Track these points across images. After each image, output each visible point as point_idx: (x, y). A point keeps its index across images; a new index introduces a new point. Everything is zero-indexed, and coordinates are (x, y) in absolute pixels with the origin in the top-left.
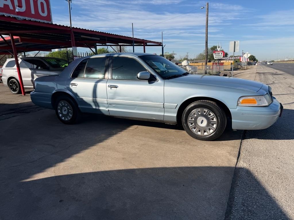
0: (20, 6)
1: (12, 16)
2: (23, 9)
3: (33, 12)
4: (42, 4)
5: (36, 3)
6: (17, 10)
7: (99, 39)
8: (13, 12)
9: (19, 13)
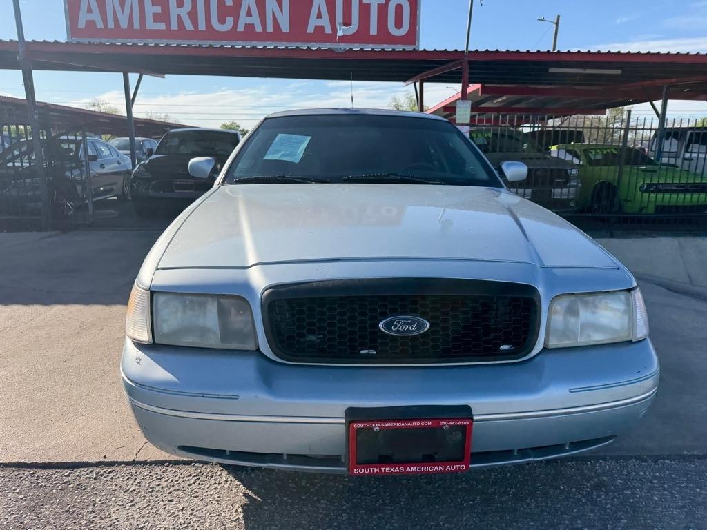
0: (347, 23)
1: (325, 46)
2: (354, 28)
3: (373, 30)
4: (399, 8)
5: (383, 9)
6: (340, 33)
7: (619, 72)
8: (332, 38)
9: (344, 39)
